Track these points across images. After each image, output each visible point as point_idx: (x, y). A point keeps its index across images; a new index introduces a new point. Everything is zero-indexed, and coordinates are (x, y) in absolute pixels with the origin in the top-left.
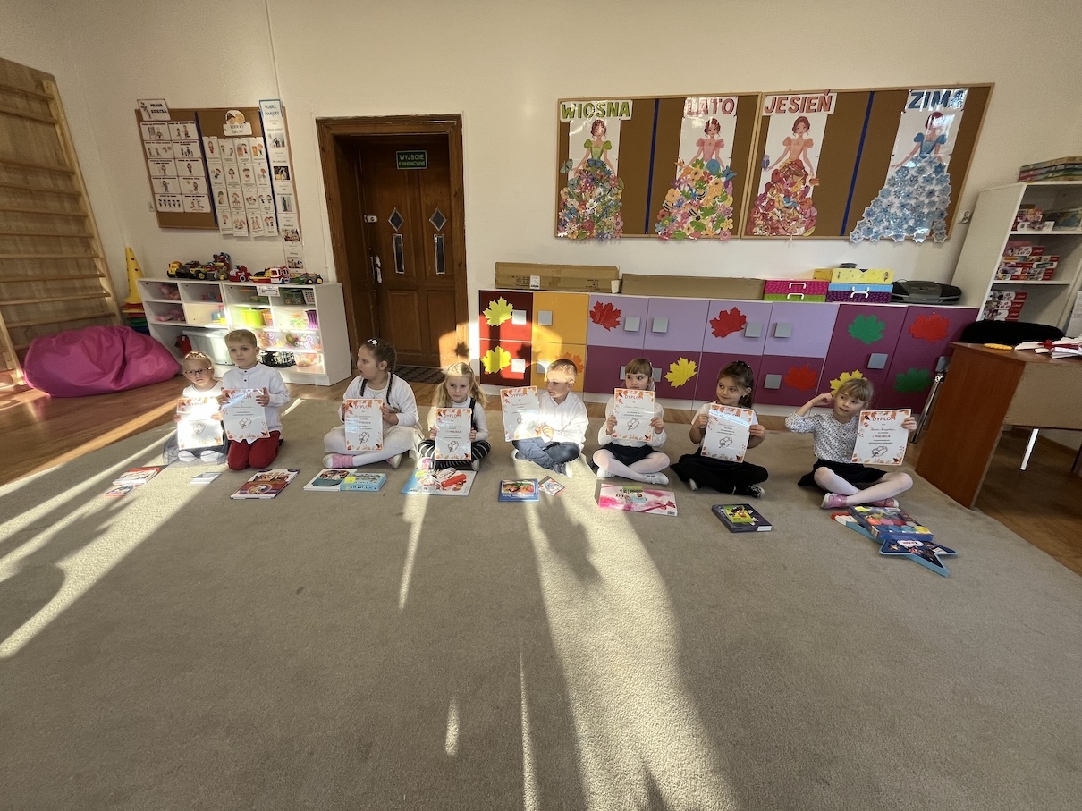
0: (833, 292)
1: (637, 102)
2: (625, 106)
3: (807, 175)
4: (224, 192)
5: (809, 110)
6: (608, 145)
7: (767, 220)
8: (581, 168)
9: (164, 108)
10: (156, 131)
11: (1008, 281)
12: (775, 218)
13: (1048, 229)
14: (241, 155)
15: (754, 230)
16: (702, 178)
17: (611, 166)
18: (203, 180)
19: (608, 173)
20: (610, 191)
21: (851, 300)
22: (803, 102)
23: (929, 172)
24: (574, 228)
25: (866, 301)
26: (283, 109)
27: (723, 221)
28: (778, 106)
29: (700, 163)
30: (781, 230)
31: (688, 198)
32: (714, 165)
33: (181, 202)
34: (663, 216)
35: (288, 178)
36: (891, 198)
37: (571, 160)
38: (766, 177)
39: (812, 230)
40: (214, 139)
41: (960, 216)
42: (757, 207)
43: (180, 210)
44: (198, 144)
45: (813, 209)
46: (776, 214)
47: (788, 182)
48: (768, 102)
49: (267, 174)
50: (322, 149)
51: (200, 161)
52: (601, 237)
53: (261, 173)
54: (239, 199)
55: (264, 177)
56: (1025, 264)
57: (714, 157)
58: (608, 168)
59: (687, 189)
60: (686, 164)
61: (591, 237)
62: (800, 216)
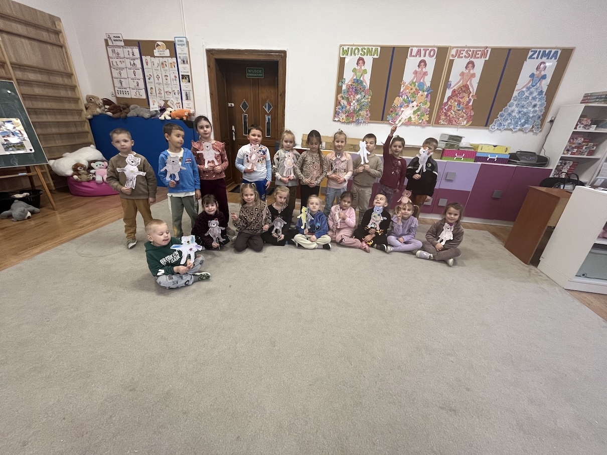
0: (478, 157)
1: (382, 48)
2: (376, 50)
3: (470, 93)
4: (154, 88)
5: (475, 57)
6: (365, 71)
7: (447, 116)
8: (350, 83)
9: (121, 39)
10: (116, 52)
11: (569, 155)
12: (452, 115)
13: (593, 129)
14: (163, 67)
15: (439, 122)
16: (414, 92)
17: (366, 83)
18: (142, 80)
19: (364, 87)
20: (365, 96)
21: (487, 162)
22: (473, 53)
23: (535, 94)
24: (344, 116)
25: (495, 162)
26: (187, 42)
27: (423, 115)
28: (458, 54)
29: (414, 83)
30: (454, 122)
31: (406, 103)
32: (421, 85)
33: (129, 92)
34: (392, 112)
35: (189, 82)
36: (514, 107)
37: (345, 79)
38: (449, 93)
39: (470, 123)
40: (148, 58)
41: (549, 119)
42: (442, 109)
43: (129, 97)
44: (139, 60)
45: (472, 111)
46: (452, 114)
47: (460, 96)
48: (453, 52)
49: (178, 79)
50: (209, 66)
51: (141, 69)
52: (358, 122)
53: (174, 78)
54: (162, 92)
55: (176, 80)
56: (579, 147)
57: (422, 81)
58: (364, 84)
59: (406, 97)
60: (407, 84)
61: (353, 122)
62: (465, 115)
